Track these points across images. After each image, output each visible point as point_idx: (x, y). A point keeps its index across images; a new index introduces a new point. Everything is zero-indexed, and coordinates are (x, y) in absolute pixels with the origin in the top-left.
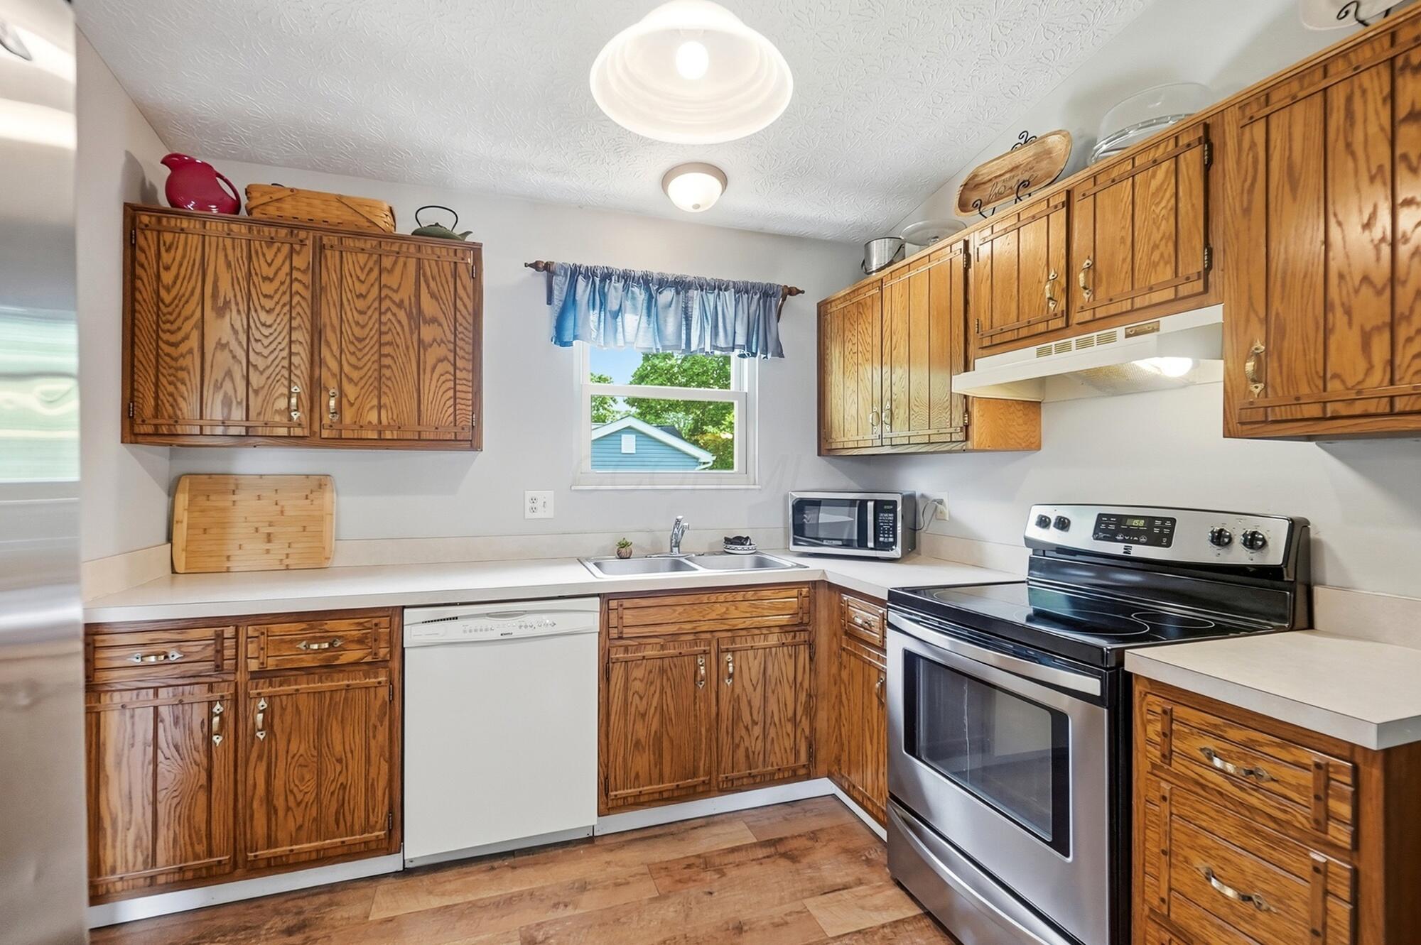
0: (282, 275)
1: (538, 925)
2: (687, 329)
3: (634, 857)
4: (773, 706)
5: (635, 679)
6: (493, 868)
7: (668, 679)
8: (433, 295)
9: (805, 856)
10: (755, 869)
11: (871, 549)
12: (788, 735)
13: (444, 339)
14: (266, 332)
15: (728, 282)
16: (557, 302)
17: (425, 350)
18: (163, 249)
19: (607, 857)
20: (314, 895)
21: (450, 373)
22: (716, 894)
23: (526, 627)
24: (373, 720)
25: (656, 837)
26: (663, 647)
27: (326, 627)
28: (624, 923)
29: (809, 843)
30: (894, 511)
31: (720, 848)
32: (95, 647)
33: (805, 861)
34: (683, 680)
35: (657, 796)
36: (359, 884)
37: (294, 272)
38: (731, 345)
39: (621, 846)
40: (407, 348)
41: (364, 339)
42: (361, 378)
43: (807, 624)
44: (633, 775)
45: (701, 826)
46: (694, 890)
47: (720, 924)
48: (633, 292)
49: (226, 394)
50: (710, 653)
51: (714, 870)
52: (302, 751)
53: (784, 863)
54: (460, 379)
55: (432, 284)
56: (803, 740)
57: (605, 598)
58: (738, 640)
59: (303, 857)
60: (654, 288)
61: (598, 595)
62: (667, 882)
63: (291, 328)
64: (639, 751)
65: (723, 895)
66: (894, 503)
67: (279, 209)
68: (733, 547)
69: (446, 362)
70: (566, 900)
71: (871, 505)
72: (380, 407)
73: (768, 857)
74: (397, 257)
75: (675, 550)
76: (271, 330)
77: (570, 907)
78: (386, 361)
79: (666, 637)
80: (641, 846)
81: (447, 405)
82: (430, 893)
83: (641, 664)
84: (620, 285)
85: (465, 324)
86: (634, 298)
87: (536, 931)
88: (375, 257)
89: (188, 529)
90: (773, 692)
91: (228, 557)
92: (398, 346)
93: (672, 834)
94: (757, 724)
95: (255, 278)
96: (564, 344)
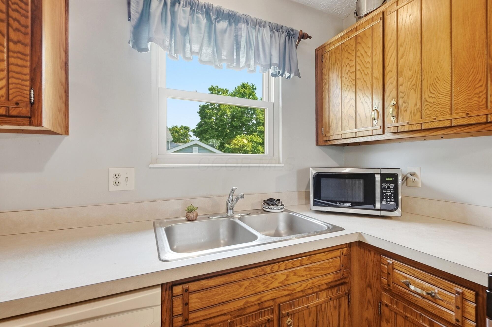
2: (237, 51)
15: (265, 22)
16: (135, 15)
30: (395, 182)
38: (269, 63)
43: (346, 278)
48: (197, 17)
50: (273, 321)
54: (15, 53)
60: (213, 17)
66: (395, 175)
68: (270, 207)
75: (230, 211)
86: (198, 22)
96: (141, 50)
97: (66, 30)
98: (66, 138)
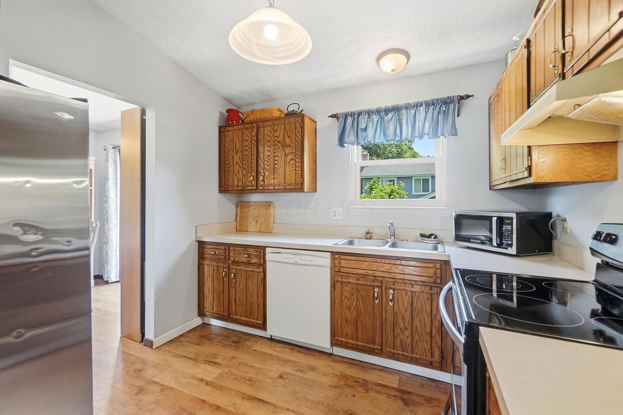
0: (249, 139)
1: (288, 373)
3: (340, 368)
4: (417, 323)
5: (345, 291)
6: (293, 349)
7: (360, 295)
8: (289, 137)
9: (414, 405)
10: (384, 398)
11: (494, 247)
12: (427, 341)
13: (292, 152)
14: (246, 157)
15: (422, 102)
16: (340, 129)
17: (287, 157)
18: (226, 137)
19: (331, 363)
20: (246, 335)
21: (294, 164)
22: (356, 397)
23: (302, 260)
24: (259, 283)
25: (355, 365)
26: (358, 279)
27: (248, 250)
28: (313, 388)
29: (422, 401)
30: (511, 224)
31: (379, 382)
32: (204, 248)
33: (411, 408)
34: (367, 297)
35: (356, 346)
36: (258, 337)
37: (252, 137)
39: (339, 362)
40: (282, 156)
41: (270, 156)
42: (269, 169)
44: (345, 333)
45: (378, 370)
46: (349, 391)
47: (345, 409)
48: (372, 118)
49: (238, 178)
50: (381, 287)
51: (365, 389)
52: (242, 288)
53: (400, 403)
54: (297, 166)
55: (288, 132)
56: (437, 348)
57: (333, 253)
58: (396, 284)
59: (243, 322)
60: (383, 114)
61: (331, 252)
62: (342, 383)
63: (252, 155)
64: (347, 323)
65: (358, 400)
66: (511, 219)
67: (250, 118)
68: (424, 238)
69: (293, 160)
70: (304, 370)
71: (494, 219)
72: (274, 178)
73: (395, 396)
74: (279, 125)
75: (393, 237)
76: (247, 157)
77: (302, 373)
78: (276, 162)
79: (360, 275)
80: (346, 365)
81: (293, 176)
82: (271, 348)
83: (348, 285)
84: (366, 116)
85: (298, 145)
86: (373, 120)
87: (286, 375)
88: (272, 127)
89: (240, 218)
90: (417, 316)
91: (248, 227)
92: (279, 157)
93: (363, 367)
94: (407, 329)
95: (244, 141)
96: (343, 146)
97: (316, 145)
98: (316, 193)
